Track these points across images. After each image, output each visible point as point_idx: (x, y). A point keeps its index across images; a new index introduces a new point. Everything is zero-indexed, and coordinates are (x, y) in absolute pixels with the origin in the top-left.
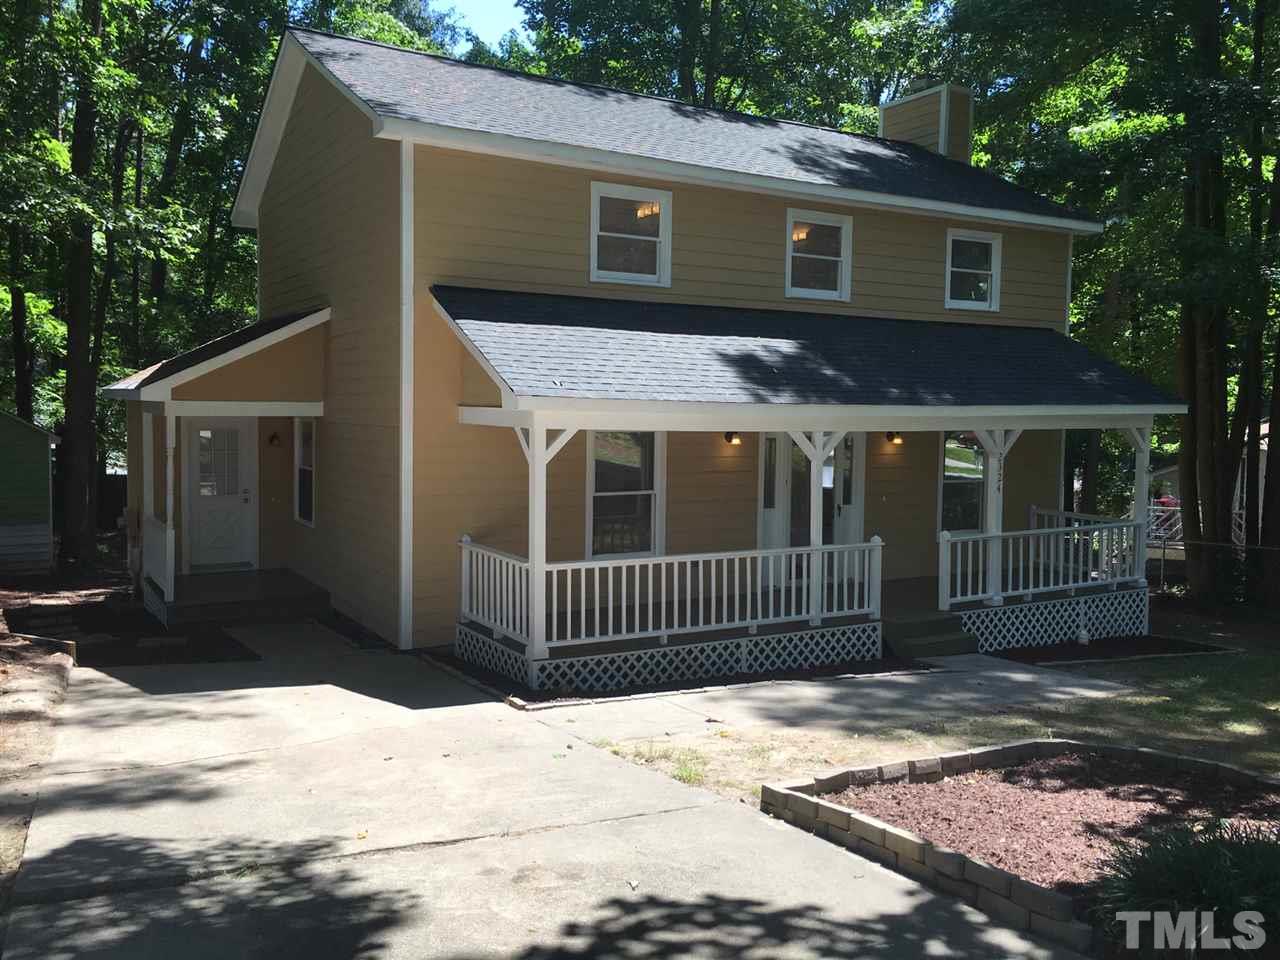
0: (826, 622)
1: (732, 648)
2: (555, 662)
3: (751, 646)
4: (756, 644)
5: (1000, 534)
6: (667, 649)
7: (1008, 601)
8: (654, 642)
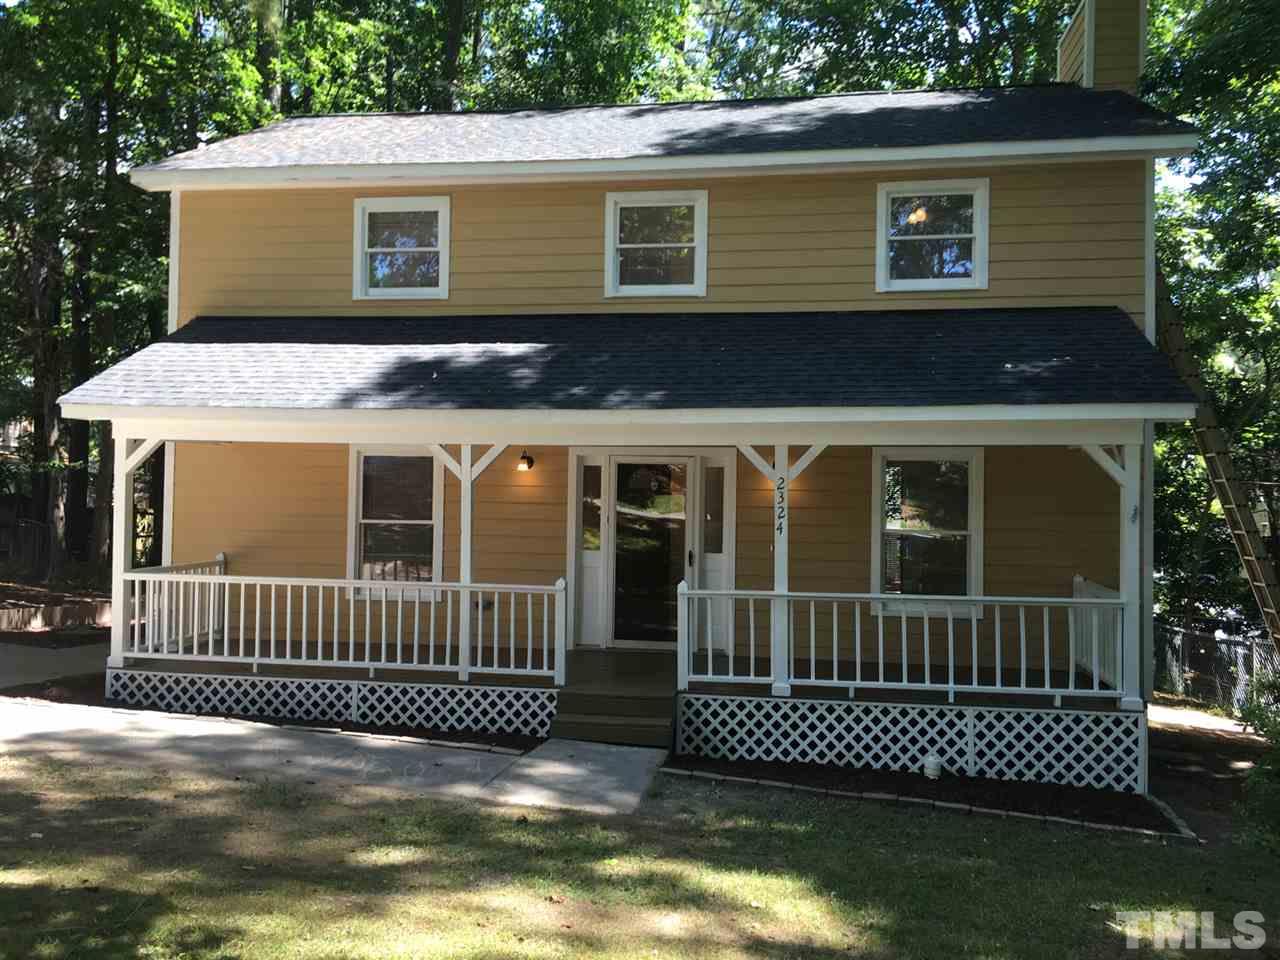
0: (475, 679)
1: (340, 690)
2: (130, 673)
3: (365, 691)
4: (373, 691)
5: (786, 592)
6: (256, 679)
7: (797, 692)
8: (245, 669)
